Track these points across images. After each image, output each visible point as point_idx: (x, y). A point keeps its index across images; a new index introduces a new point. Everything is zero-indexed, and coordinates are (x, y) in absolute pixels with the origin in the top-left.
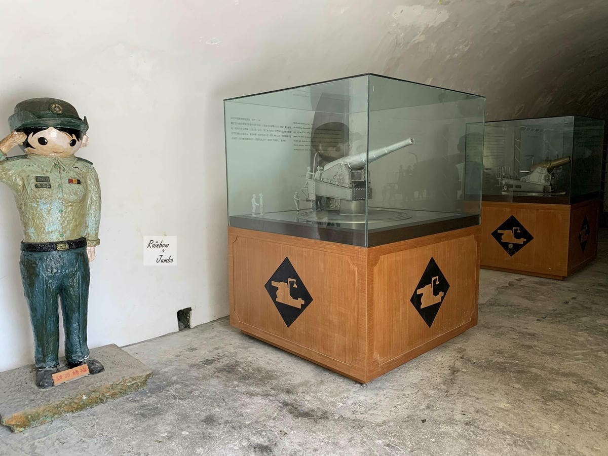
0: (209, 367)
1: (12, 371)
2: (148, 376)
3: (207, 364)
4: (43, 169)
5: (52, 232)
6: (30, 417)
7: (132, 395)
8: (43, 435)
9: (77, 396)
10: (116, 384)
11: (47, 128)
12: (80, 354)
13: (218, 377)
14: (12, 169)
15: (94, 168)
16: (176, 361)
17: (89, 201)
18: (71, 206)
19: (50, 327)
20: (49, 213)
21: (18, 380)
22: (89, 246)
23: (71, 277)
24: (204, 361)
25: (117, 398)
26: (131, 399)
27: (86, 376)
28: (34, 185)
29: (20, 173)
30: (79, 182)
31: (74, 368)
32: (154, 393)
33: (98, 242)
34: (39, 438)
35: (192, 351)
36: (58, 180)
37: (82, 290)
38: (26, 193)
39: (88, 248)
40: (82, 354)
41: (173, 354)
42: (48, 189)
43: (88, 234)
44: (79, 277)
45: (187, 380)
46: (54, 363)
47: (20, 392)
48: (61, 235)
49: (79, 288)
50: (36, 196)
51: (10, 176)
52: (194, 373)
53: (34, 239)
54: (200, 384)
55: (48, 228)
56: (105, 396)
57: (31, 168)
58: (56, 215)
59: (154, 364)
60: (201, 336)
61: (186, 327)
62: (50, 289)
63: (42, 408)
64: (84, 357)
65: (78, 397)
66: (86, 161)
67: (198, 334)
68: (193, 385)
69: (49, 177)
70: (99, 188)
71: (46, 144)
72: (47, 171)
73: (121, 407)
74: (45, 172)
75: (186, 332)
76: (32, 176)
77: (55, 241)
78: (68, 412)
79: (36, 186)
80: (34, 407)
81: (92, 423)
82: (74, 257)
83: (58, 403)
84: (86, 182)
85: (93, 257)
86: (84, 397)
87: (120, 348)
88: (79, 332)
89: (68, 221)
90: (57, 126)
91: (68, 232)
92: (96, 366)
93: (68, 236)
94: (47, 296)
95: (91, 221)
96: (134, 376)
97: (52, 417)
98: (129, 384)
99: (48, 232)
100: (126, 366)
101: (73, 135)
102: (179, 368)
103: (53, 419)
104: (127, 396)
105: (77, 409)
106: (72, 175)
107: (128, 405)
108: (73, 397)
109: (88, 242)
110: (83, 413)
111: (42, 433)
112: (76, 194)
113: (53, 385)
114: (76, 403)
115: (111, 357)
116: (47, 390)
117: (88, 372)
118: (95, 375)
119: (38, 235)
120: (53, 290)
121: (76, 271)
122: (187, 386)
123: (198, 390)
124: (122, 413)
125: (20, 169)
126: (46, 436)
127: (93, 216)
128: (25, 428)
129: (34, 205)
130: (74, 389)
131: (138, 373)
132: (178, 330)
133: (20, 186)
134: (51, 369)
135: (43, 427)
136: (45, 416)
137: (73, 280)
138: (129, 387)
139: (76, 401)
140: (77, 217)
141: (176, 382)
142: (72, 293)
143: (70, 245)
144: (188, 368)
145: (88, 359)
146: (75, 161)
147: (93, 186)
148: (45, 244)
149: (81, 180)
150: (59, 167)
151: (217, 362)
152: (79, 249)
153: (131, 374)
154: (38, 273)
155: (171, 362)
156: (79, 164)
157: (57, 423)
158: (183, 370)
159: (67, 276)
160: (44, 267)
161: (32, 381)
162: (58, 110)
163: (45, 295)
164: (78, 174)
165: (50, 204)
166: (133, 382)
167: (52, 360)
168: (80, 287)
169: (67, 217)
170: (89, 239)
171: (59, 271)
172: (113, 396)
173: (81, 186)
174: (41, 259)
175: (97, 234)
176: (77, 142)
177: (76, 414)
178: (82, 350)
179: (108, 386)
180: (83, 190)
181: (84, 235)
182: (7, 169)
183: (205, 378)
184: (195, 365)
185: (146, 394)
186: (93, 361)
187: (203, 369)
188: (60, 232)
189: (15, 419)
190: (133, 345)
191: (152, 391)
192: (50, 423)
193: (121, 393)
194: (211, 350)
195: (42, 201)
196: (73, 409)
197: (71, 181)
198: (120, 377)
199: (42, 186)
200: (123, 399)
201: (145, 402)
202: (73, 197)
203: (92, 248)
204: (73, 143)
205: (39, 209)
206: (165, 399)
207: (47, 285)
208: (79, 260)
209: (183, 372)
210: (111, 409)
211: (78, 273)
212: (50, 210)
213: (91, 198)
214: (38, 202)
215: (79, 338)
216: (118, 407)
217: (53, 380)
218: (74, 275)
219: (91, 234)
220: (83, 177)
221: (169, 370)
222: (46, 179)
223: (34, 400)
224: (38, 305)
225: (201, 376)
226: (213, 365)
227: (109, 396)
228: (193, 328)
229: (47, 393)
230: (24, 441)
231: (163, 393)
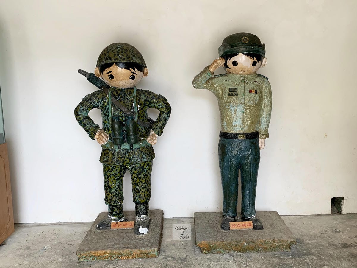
0: (345, 250)
1: (211, 213)
2: (292, 242)
3: (344, 248)
4: (235, 83)
5: (236, 126)
6: (211, 246)
7: (278, 253)
8: (216, 261)
9: (241, 241)
10: (268, 242)
11: (238, 54)
12: (249, 213)
13: (349, 260)
14: (217, 83)
15: (268, 81)
16: (320, 237)
17: (263, 105)
18: (249, 108)
19: (232, 190)
20: (235, 113)
21: (213, 220)
22: (260, 138)
23: (246, 159)
24: (342, 244)
25: (268, 251)
26: (277, 255)
27: (250, 230)
28: (227, 93)
29: (221, 86)
30: (256, 92)
31: (244, 222)
32: (294, 257)
33: (267, 136)
34: (214, 262)
35: (335, 233)
36: (242, 91)
37: (253, 168)
38: (223, 99)
39: (260, 140)
40: (250, 213)
41: (319, 231)
42: (236, 97)
43: (261, 129)
44: (251, 159)
45: (323, 255)
46: (233, 214)
47: (211, 228)
48: (242, 129)
49: (250, 167)
50: (228, 101)
51: (215, 88)
52: (331, 251)
53: (226, 130)
54: (332, 262)
55: (234, 123)
56: (259, 248)
57: (227, 82)
58: (239, 114)
59: (302, 235)
60: (347, 222)
61: (338, 212)
62: (232, 165)
63: (218, 243)
64: (251, 216)
65: (241, 243)
66: (264, 76)
67: (345, 220)
68: (327, 260)
69: (237, 89)
70: (271, 97)
71: (236, 66)
72: (236, 84)
73: (269, 259)
74: (235, 85)
75: (336, 216)
76: (227, 88)
77: (238, 132)
78: (234, 251)
79: (229, 95)
80: (214, 240)
81: (246, 264)
82: (249, 145)
83: (228, 242)
84: (261, 92)
85: (263, 147)
86: (245, 244)
87: (279, 216)
88: (249, 197)
89: (247, 119)
90: (244, 52)
91: (247, 127)
92: (258, 225)
93: (246, 130)
94: (230, 168)
95: (263, 120)
96: (281, 239)
97: (224, 251)
98: (277, 244)
99: (234, 126)
100: (278, 230)
101: (255, 58)
102: (320, 243)
103: (225, 252)
104: (275, 253)
105: (240, 251)
106: (252, 87)
107: (274, 259)
108: (238, 241)
109: (260, 135)
110: (244, 254)
111: (216, 259)
112: (253, 100)
113: (229, 230)
114: (240, 246)
115: (271, 221)
116: (225, 231)
117: (252, 227)
118: (256, 231)
119: (228, 128)
120: (235, 165)
121: (250, 155)
122: (321, 259)
123: (329, 266)
124: (267, 264)
125: (221, 83)
126: (218, 262)
127: (265, 116)
128: (208, 252)
129: (227, 107)
130: (241, 236)
131: (285, 238)
132: (330, 213)
133: (220, 94)
134: (230, 218)
135: (218, 255)
136: (220, 249)
137: (247, 161)
138: (277, 247)
139: (240, 245)
140: (253, 117)
141: (313, 254)
142: (246, 169)
143: (247, 137)
144: (327, 245)
145: (254, 218)
146: (255, 77)
147: (267, 95)
148: (231, 134)
149: (258, 91)
150: (245, 81)
151: (353, 248)
152: (253, 139)
153: (280, 238)
154: (226, 152)
155: (316, 236)
156: (258, 79)
157: (226, 256)
158: (323, 246)
159: (243, 157)
160: (230, 149)
161: (219, 223)
162: (246, 40)
163: (229, 168)
164: (256, 86)
165: (236, 107)
166: (280, 244)
167: (231, 212)
168: (252, 166)
169: (246, 116)
170: (261, 133)
171: (239, 153)
172: (265, 249)
173: (257, 95)
174: (229, 143)
175: (267, 130)
176: (257, 63)
177: (239, 254)
178: (251, 211)
179: (262, 241)
180: (258, 98)
181: (258, 130)
182: (214, 83)
183: (338, 258)
184: (334, 245)
185: (288, 256)
186: (257, 220)
187: (339, 250)
188: (241, 127)
189: (203, 244)
190: (293, 216)
191: (294, 255)
192: (223, 254)
193: (271, 249)
194: (352, 236)
195: (232, 104)
196: (238, 250)
197: (251, 91)
198: (271, 237)
199: (232, 95)
200: (272, 254)
201: (286, 261)
202: (251, 103)
203: (262, 139)
204: (254, 64)
205: (229, 110)
206: (301, 264)
207: (231, 162)
208: (252, 147)
209: (322, 248)
210: (261, 258)
211: (251, 156)
212: (236, 111)
213: (265, 104)
214: (229, 105)
215: (249, 202)
216: (267, 259)
217: (229, 226)
218: (248, 157)
219: (263, 130)
220: (260, 89)
221: (312, 243)
222: (235, 90)
223: (216, 236)
224: (225, 173)
225: (336, 255)
226: (349, 249)
227: (262, 248)
228: (343, 215)
229: (224, 234)
230: (205, 260)
231: (301, 259)
